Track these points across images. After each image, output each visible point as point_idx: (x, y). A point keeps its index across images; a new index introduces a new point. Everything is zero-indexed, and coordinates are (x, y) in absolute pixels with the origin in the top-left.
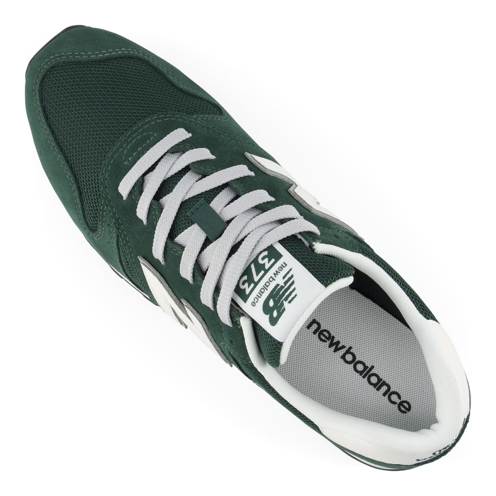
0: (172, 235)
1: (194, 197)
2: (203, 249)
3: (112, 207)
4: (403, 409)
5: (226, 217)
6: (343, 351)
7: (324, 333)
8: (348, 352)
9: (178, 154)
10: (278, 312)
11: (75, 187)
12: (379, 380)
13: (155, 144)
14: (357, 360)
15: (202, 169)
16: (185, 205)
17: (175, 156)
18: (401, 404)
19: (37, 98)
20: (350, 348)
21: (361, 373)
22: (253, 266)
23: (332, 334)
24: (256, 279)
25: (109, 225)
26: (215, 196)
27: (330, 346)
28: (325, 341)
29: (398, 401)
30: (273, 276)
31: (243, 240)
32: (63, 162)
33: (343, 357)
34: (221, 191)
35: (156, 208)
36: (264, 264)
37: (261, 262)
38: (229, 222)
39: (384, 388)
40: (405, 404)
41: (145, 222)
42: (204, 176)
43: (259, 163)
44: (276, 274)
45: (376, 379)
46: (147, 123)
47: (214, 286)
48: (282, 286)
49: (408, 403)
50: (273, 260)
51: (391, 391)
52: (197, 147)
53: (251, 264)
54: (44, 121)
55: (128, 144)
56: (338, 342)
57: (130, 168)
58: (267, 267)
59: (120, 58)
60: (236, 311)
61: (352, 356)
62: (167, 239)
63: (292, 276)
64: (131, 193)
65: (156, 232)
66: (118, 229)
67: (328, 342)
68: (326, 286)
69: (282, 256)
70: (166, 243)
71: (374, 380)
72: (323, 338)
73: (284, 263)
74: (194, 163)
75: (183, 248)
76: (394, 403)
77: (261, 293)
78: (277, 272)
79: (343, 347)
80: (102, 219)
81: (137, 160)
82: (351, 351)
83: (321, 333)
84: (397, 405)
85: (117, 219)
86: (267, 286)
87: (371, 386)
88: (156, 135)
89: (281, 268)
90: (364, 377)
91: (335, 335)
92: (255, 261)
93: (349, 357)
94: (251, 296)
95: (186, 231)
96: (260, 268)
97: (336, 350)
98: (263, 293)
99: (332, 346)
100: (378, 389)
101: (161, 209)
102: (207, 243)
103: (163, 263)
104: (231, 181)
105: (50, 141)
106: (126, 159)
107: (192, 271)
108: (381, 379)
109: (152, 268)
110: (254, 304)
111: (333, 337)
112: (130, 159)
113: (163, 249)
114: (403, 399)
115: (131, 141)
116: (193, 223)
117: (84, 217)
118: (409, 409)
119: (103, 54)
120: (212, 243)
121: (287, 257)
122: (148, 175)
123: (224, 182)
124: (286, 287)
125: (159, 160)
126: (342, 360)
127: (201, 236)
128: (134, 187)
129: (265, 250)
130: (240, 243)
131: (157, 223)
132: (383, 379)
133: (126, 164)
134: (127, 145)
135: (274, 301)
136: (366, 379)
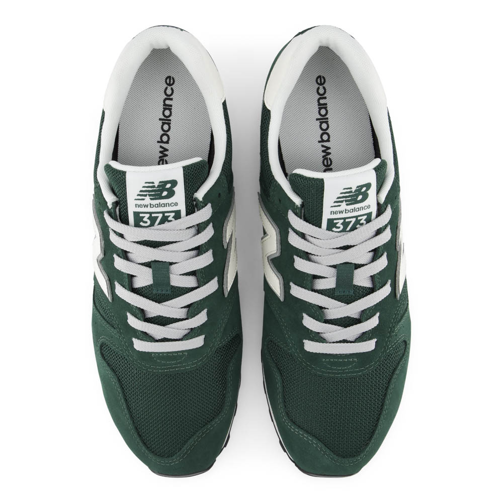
0: (371, 291)
1: (339, 300)
2: (363, 265)
3: (386, 343)
4: (323, 80)
5: (333, 270)
6: (325, 144)
7: (326, 164)
8: (323, 141)
9: (322, 335)
10: (361, 189)
11: (395, 376)
12: (320, 109)
13: (330, 354)
14: (322, 132)
15: (318, 313)
16: (348, 301)
17: (324, 336)
18: (321, 84)
19: (368, 448)
20: (319, 142)
21: (327, 123)
22: (348, 229)
23: (322, 159)
24: (354, 220)
25: (396, 335)
26: (326, 290)
27: (330, 153)
28: (330, 159)
29: (321, 87)
30: (344, 212)
31: (337, 248)
32: (388, 397)
33: (328, 140)
34: (320, 290)
35: (365, 315)
36: (341, 224)
37: (342, 227)
38: (334, 267)
39: (322, 101)
40: (319, 81)
41: (378, 314)
42: (321, 308)
43: (280, 288)
44: (341, 212)
45: (321, 111)
46: (323, 372)
47: (378, 236)
48: (346, 202)
49: (317, 81)
50: (335, 221)
51: (320, 96)
52: (308, 329)
53: (348, 231)
54: (377, 431)
55: (344, 370)
56: (323, 151)
57: (357, 354)
58: (342, 221)
59: (299, 427)
60: (381, 210)
61: (323, 136)
62: (376, 291)
63: (335, 202)
64: (370, 339)
65: (378, 302)
66: (394, 327)
67: (329, 157)
68: (322, 180)
69: (328, 219)
70: (379, 289)
71: (323, 112)
72: (329, 162)
73: (331, 214)
74: (320, 321)
75: (372, 277)
76: (324, 88)
77: (359, 209)
78: (340, 213)
79: (323, 146)
80: (396, 342)
81: (348, 356)
82: (320, 140)
83: (327, 166)
84: (324, 85)
85: (390, 333)
86: (353, 210)
87: (328, 109)
88: (324, 360)
89: (335, 213)
90: (327, 118)
91: (321, 157)
92: (344, 230)
93: (325, 137)
94: (366, 213)
95: (362, 285)
96: (345, 224)
97: (328, 148)
98: (358, 208)
99: (328, 152)
100: (326, 104)
101: (363, 312)
102: (358, 266)
103: (390, 281)
104: (308, 290)
105: (384, 416)
106: (354, 362)
107: (380, 258)
108: (319, 108)
109: (397, 285)
110: (369, 207)
111: (323, 157)
112: (351, 360)
113: (383, 288)
114: (317, 86)
115: (341, 370)
116: (355, 286)
117: (403, 355)
118: (319, 77)
119: (307, 438)
120: (355, 264)
121: (326, 216)
122: (351, 340)
123: (313, 293)
124: (344, 199)
125: (337, 342)
126: (330, 139)
127: (357, 272)
128: (365, 341)
129: (333, 231)
130: (341, 248)
131: (373, 306)
132: (318, 107)
133: (356, 359)
134: (346, 369)
135: (357, 197)
136: (327, 117)
